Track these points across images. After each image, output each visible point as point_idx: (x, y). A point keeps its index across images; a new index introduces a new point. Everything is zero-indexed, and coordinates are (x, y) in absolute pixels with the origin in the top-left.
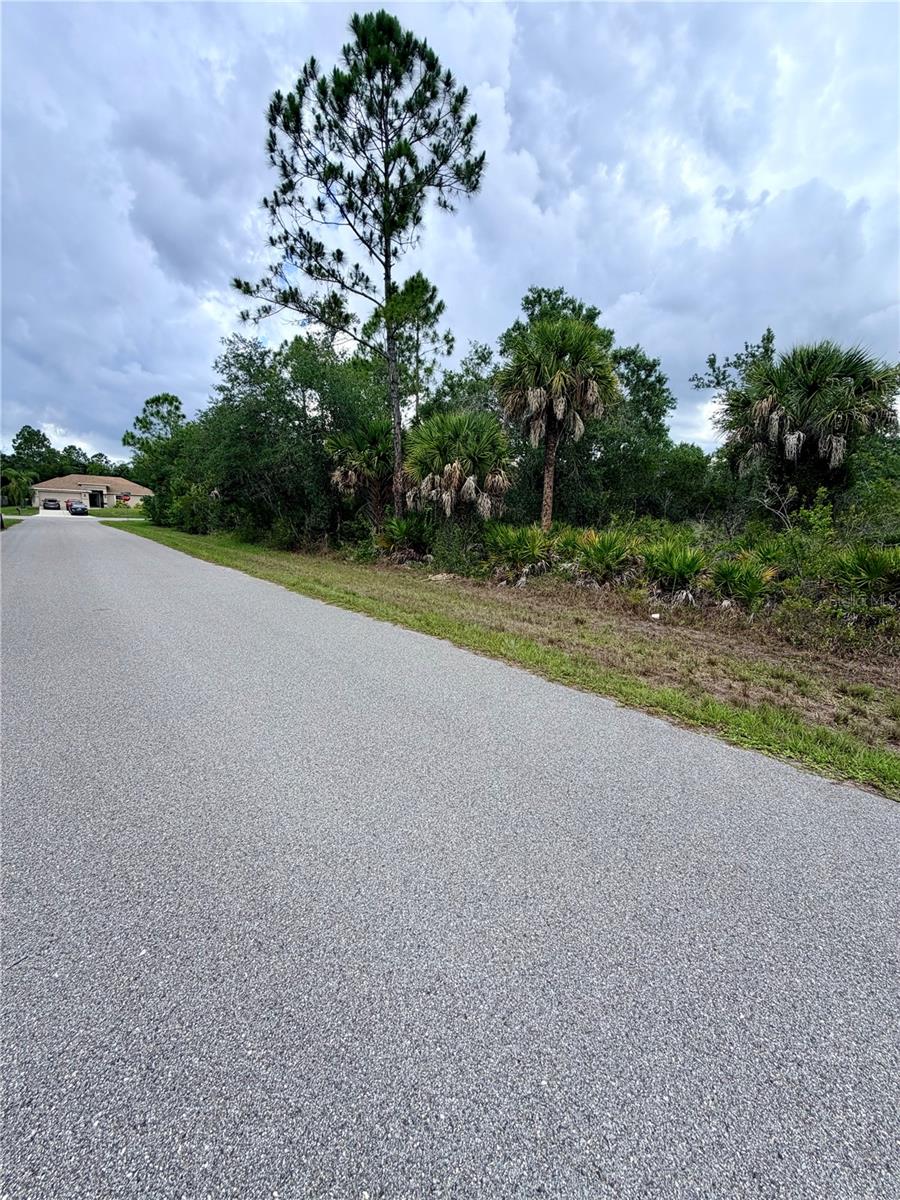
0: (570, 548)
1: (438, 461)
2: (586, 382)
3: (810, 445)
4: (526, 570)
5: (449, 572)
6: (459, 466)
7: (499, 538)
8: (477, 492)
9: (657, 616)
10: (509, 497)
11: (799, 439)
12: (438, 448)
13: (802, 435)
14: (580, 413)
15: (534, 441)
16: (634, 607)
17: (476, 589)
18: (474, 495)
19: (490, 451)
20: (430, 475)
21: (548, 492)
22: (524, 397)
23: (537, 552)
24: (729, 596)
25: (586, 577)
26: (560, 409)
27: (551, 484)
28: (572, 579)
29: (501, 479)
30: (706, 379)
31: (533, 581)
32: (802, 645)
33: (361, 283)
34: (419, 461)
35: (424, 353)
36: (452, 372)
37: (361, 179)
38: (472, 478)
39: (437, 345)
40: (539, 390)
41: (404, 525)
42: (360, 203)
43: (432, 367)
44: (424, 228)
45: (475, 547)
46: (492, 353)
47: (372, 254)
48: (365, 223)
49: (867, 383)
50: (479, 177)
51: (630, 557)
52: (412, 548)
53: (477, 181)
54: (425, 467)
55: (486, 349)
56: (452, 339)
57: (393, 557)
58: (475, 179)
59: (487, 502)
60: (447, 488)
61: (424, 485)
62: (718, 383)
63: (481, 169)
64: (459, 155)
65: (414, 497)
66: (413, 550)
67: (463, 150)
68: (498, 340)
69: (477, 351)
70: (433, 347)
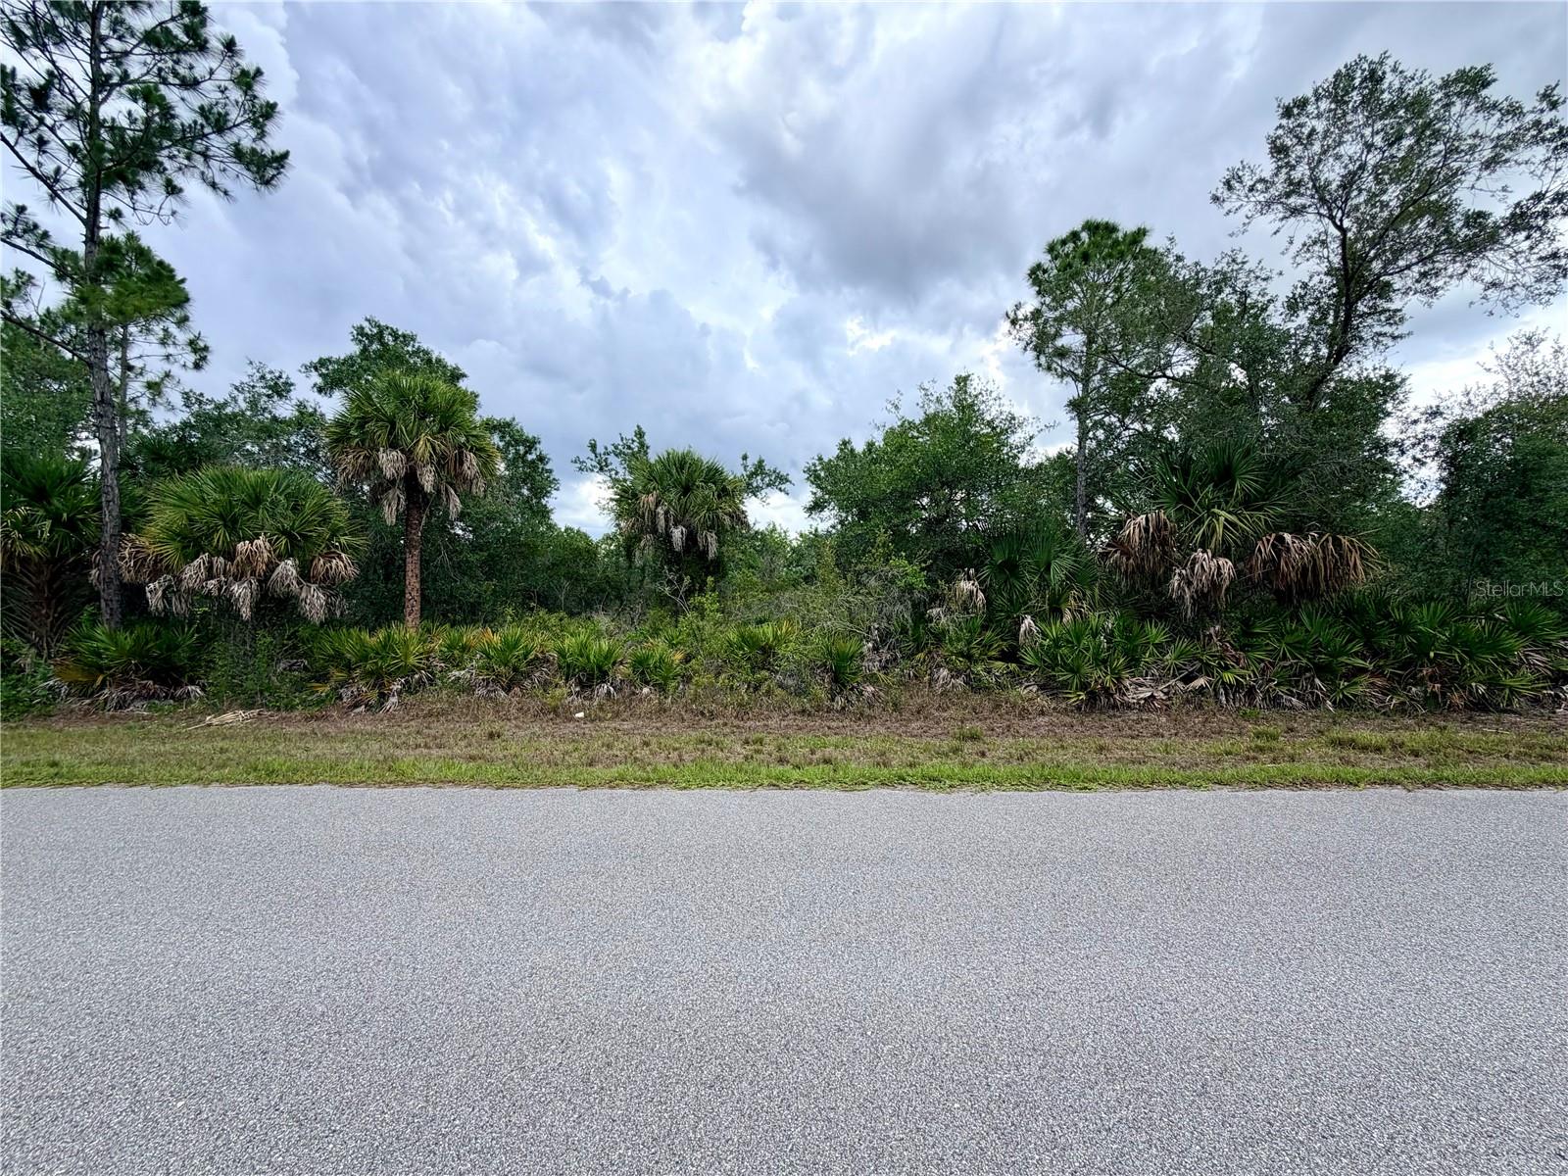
0: (457, 652)
1: (220, 535)
2: (461, 453)
3: (691, 538)
4: (396, 687)
5: (248, 706)
6: (268, 545)
7: (345, 648)
8: (299, 582)
9: (581, 715)
11: (682, 532)
12: (221, 517)
13: (684, 529)
14: (452, 485)
15: (389, 515)
16: (555, 710)
17: (309, 725)
18: (295, 587)
19: (319, 525)
20: (205, 556)
21: (413, 583)
22: (372, 458)
23: (412, 660)
24: (647, 683)
25: (487, 685)
26: (428, 480)
27: (417, 572)
28: (470, 690)
29: (340, 563)
30: (589, 463)
31: (409, 699)
32: (712, 716)
33: (26, 236)
34: (178, 535)
35: (141, 357)
36: (201, 395)
37: (37, 87)
38: (289, 562)
39: (171, 350)
40: (394, 453)
41: (127, 640)
42: (34, 121)
43: (162, 379)
44: (184, 202)
45: (293, 665)
46: (292, 385)
47: (58, 201)
48: (44, 152)
49: (724, 489)
50: (279, 173)
51: (540, 655)
52: (148, 679)
53: (274, 176)
54: (191, 543)
55: (280, 377)
56: (206, 349)
57: (102, 698)
58: (271, 172)
59: (318, 598)
60: (239, 577)
61: (192, 573)
62: (601, 469)
63: (283, 167)
64: (245, 136)
65: (164, 592)
66: (151, 682)
67: (253, 133)
68: (303, 370)
69: (263, 377)
70: (163, 351)
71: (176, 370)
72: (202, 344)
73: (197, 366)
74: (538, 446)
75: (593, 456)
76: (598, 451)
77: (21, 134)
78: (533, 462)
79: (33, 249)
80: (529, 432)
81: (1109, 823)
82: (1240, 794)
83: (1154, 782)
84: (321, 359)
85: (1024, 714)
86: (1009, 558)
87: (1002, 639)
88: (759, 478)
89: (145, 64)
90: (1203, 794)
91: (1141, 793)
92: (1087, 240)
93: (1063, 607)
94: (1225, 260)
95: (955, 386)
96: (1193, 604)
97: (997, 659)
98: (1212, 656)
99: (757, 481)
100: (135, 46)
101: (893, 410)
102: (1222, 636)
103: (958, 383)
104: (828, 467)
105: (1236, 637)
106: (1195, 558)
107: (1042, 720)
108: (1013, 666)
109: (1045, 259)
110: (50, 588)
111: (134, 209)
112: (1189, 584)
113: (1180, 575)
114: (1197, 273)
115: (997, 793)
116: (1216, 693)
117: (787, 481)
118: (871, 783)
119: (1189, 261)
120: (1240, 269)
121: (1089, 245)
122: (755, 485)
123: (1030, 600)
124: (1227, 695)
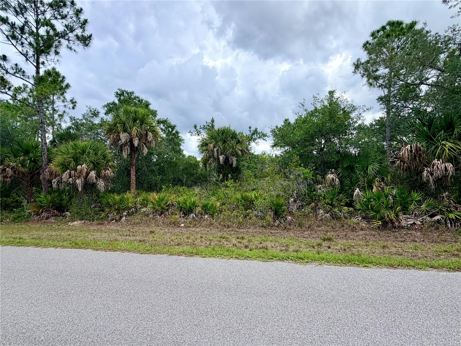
0: (145, 202)
1: (72, 164)
2: (147, 133)
3: (227, 159)
4: (125, 214)
5: (82, 219)
6: (86, 167)
7: (110, 200)
8: (96, 178)
9: (183, 225)
10: (113, 180)
11: (223, 157)
12: (73, 158)
13: (224, 156)
14: (145, 144)
15: (125, 155)
16: (174, 223)
17: (99, 226)
18: (95, 180)
19: (102, 159)
20: (68, 171)
21: (133, 177)
22: (118, 136)
23: (130, 205)
24: (207, 214)
25: (153, 213)
26: (136, 143)
27: (134, 174)
28: (148, 215)
29: (109, 172)
30: (194, 133)
31: (129, 218)
32: (229, 227)
33: (19, 73)
34: (61, 164)
35: (57, 106)
36: (75, 117)
37: (21, 27)
38: (93, 172)
39: (66, 103)
40: (125, 134)
41: (49, 198)
42: (20, 37)
43: (63, 114)
44: (61, 57)
45: (96, 205)
46: (99, 112)
47: (28, 61)
48: (23, 46)
49: (239, 141)
50: (90, 42)
51: (171, 203)
52: (55, 210)
53: (88, 43)
54: (65, 167)
55: (96, 110)
56: (76, 102)
57: (42, 216)
58: (87, 42)
59: (102, 183)
60: (79, 177)
61: (65, 176)
62: (198, 135)
63: (91, 40)
64: (79, 32)
65: (57, 182)
66: (56, 211)
67: (81, 30)
68: (103, 107)
69: (91, 111)
70: (63, 104)
71: (67, 110)
72: (74, 101)
73: (73, 108)
74: (175, 128)
75: (195, 130)
76: (197, 128)
77: (17, 42)
78: (174, 134)
79: (22, 77)
80: (173, 124)
81: (370, 284)
82: (440, 273)
83: (400, 265)
84: (108, 103)
85: (353, 229)
86: (350, 165)
87: (347, 198)
88: (255, 135)
89: (51, 13)
90: (422, 272)
91: (392, 270)
92: (389, 29)
93: (373, 185)
94: (450, 30)
95: (328, 95)
96: (435, 183)
97: (344, 206)
98: (443, 206)
99: (255, 136)
100: (48, 8)
101: (302, 107)
102: (448, 197)
103: (330, 94)
104: (280, 130)
105: (456, 198)
106: (434, 163)
107: (361, 233)
108: (351, 209)
109: (370, 39)
110: (31, 181)
111: (47, 61)
112: (432, 174)
113: (427, 170)
114: (436, 37)
115: (326, 266)
116: (446, 223)
117: (266, 136)
118: (274, 259)
119: (433, 33)
120: (458, 33)
121: (390, 31)
122: (254, 138)
123: (359, 182)
124: (451, 223)
